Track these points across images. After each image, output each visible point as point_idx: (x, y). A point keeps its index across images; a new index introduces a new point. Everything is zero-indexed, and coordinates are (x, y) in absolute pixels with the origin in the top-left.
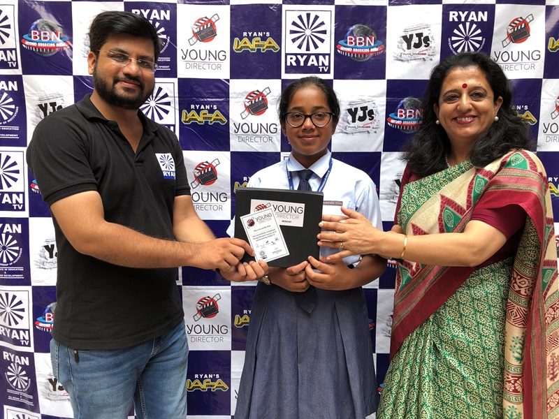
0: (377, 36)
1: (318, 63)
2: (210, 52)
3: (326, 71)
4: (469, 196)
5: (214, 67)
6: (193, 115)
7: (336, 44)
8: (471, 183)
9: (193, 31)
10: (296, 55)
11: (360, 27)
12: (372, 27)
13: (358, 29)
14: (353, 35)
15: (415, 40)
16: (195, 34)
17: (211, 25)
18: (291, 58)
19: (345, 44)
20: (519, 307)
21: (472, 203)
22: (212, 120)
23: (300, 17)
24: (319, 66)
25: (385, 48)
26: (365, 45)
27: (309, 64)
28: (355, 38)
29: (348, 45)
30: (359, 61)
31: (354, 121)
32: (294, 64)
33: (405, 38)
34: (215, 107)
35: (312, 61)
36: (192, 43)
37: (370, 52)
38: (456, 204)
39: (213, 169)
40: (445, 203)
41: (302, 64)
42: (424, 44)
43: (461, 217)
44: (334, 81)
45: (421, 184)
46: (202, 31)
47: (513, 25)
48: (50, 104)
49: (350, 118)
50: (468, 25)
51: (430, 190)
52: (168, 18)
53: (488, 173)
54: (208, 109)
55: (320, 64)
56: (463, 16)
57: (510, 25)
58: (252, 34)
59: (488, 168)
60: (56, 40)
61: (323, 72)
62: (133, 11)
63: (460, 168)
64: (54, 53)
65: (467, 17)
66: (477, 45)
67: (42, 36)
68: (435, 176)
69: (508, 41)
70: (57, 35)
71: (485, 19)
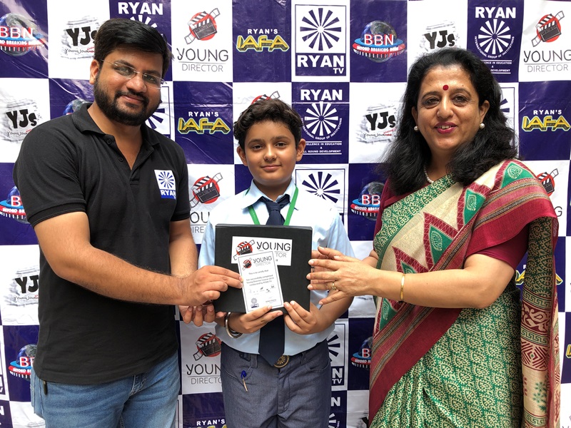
0: (397, 34)
1: (332, 65)
2: (209, 51)
3: (341, 72)
4: (460, 215)
5: (214, 68)
6: (191, 124)
7: (352, 42)
8: (461, 199)
9: (190, 28)
10: (307, 54)
11: (378, 24)
12: (391, 25)
14: (370, 33)
15: (439, 38)
16: (193, 31)
17: (210, 21)
18: (302, 59)
19: (362, 43)
20: (538, 346)
21: (464, 222)
22: (213, 129)
23: (311, 13)
24: (333, 67)
25: (406, 48)
26: (384, 44)
27: (322, 65)
28: (373, 36)
29: (365, 43)
30: (377, 61)
31: (373, 128)
32: (306, 65)
33: (427, 36)
34: (217, 114)
35: (326, 62)
36: (189, 41)
37: (389, 52)
38: (444, 224)
39: (215, 184)
40: (429, 222)
41: (314, 65)
42: (448, 43)
43: (452, 239)
44: (351, 84)
45: (403, 204)
46: (201, 28)
47: (542, 22)
48: (20, 111)
49: (369, 125)
50: (495, 21)
51: (412, 208)
52: (161, 12)
53: (482, 188)
54: (208, 117)
55: (335, 65)
56: (490, 12)
57: (540, 23)
58: (258, 32)
59: (480, 181)
60: (28, 37)
61: (338, 74)
62: (120, 4)
63: (445, 181)
64: (26, 52)
65: (494, 14)
66: (506, 44)
67: (12, 33)
68: (418, 193)
69: (538, 39)
70: (30, 33)
71: (514, 16)
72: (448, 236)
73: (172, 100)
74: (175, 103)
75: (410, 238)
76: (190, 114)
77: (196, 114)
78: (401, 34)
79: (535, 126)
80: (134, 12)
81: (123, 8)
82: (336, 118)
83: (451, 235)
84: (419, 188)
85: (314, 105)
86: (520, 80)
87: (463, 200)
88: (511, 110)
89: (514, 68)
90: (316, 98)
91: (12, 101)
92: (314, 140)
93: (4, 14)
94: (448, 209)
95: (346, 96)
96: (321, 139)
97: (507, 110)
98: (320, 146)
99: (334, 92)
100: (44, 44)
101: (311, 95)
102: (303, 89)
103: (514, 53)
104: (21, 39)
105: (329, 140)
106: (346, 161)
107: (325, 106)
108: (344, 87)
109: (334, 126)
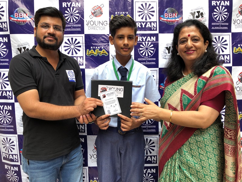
0: (178, 13)
1: (151, 26)
2: (100, 22)
3: (155, 29)
4: (195, 89)
5: (102, 29)
6: (92, 52)
7: (159, 17)
8: (196, 83)
9: (92, 12)
10: (140, 22)
11: (170, 9)
12: (176, 9)
13: (169, 10)
14: (167, 13)
15: (197, 14)
16: (93, 14)
17: (100, 9)
18: (138, 24)
19: (163, 17)
20: (232, 146)
21: (197, 92)
22: (101, 54)
23: (142, 5)
24: (151, 27)
25: (182, 19)
26: (173, 17)
27: (147, 27)
28: (168, 14)
29: (165, 17)
30: (170, 25)
31: (169, 53)
32: (140, 27)
33: (192, 13)
34: (102, 48)
35: (148, 25)
36: (91, 18)
37: (175, 21)
38: (189, 93)
40: (183, 92)
41: (143, 26)
42: (200, 16)
43: (192, 99)
44: (159, 34)
45: (173, 85)
46: (96, 12)
47: (241, 7)
48: (23, 48)
49: (167, 51)
50: (221, 7)
51: (176, 87)
52: (80, 6)
53: (205, 78)
54: (99, 49)
55: (152, 26)
56: (218, 3)
57: (240, 7)
58: (120, 13)
59: (204, 75)
60: (26, 17)
61: (154, 30)
62: (63, 3)
63: (190, 75)
64: (25, 24)
65: (220, 4)
66: (226, 16)
67: (20, 16)
68: (179, 81)
69: (239, 14)
70: (27, 15)
71: (228, 4)
72: (190, 98)
73: (84, 42)
74: (85, 43)
75: (175, 99)
76: (92, 48)
77: (94, 48)
78: (180, 13)
79: (239, 51)
80: (69, 6)
81: (64, 5)
82: (153, 49)
83: (191, 98)
84: (180, 78)
85: (143, 43)
86: (232, 32)
87: (197, 83)
88: (229, 45)
89: (229, 27)
90: (144, 40)
91: (19, 43)
92: (144, 58)
93: (17, 8)
94: (191, 87)
95: (157, 39)
96: (147, 57)
97: (227, 45)
98: (146, 60)
99: (152, 37)
100: (33, 20)
101: (142, 39)
102: (139, 36)
103: (229, 20)
104: (24, 18)
105: (150, 58)
106: (158, 67)
107: (148, 44)
108: (156, 36)
109: (152, 52)
